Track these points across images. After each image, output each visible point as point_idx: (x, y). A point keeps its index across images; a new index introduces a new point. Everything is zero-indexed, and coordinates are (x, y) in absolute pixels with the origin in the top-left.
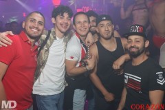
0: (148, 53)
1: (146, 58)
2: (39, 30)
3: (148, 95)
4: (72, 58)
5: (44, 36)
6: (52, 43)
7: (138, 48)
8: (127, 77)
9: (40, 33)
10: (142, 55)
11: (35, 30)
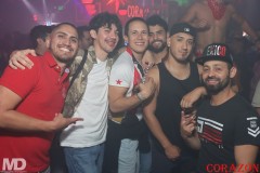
0: (235, 87)
1: (232, 95)
2: (71, 50)
3: (233, 151)
4: (119, 82)
5: (79, 59)
6: (91, 68)
7: (218, 79)
8: (201, 123)
9: (73, 53)
10: (226, 90)
11: (66, 50)
